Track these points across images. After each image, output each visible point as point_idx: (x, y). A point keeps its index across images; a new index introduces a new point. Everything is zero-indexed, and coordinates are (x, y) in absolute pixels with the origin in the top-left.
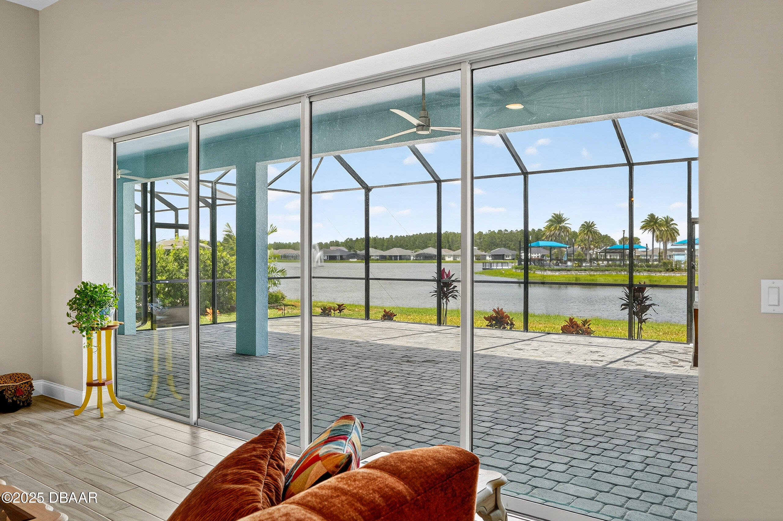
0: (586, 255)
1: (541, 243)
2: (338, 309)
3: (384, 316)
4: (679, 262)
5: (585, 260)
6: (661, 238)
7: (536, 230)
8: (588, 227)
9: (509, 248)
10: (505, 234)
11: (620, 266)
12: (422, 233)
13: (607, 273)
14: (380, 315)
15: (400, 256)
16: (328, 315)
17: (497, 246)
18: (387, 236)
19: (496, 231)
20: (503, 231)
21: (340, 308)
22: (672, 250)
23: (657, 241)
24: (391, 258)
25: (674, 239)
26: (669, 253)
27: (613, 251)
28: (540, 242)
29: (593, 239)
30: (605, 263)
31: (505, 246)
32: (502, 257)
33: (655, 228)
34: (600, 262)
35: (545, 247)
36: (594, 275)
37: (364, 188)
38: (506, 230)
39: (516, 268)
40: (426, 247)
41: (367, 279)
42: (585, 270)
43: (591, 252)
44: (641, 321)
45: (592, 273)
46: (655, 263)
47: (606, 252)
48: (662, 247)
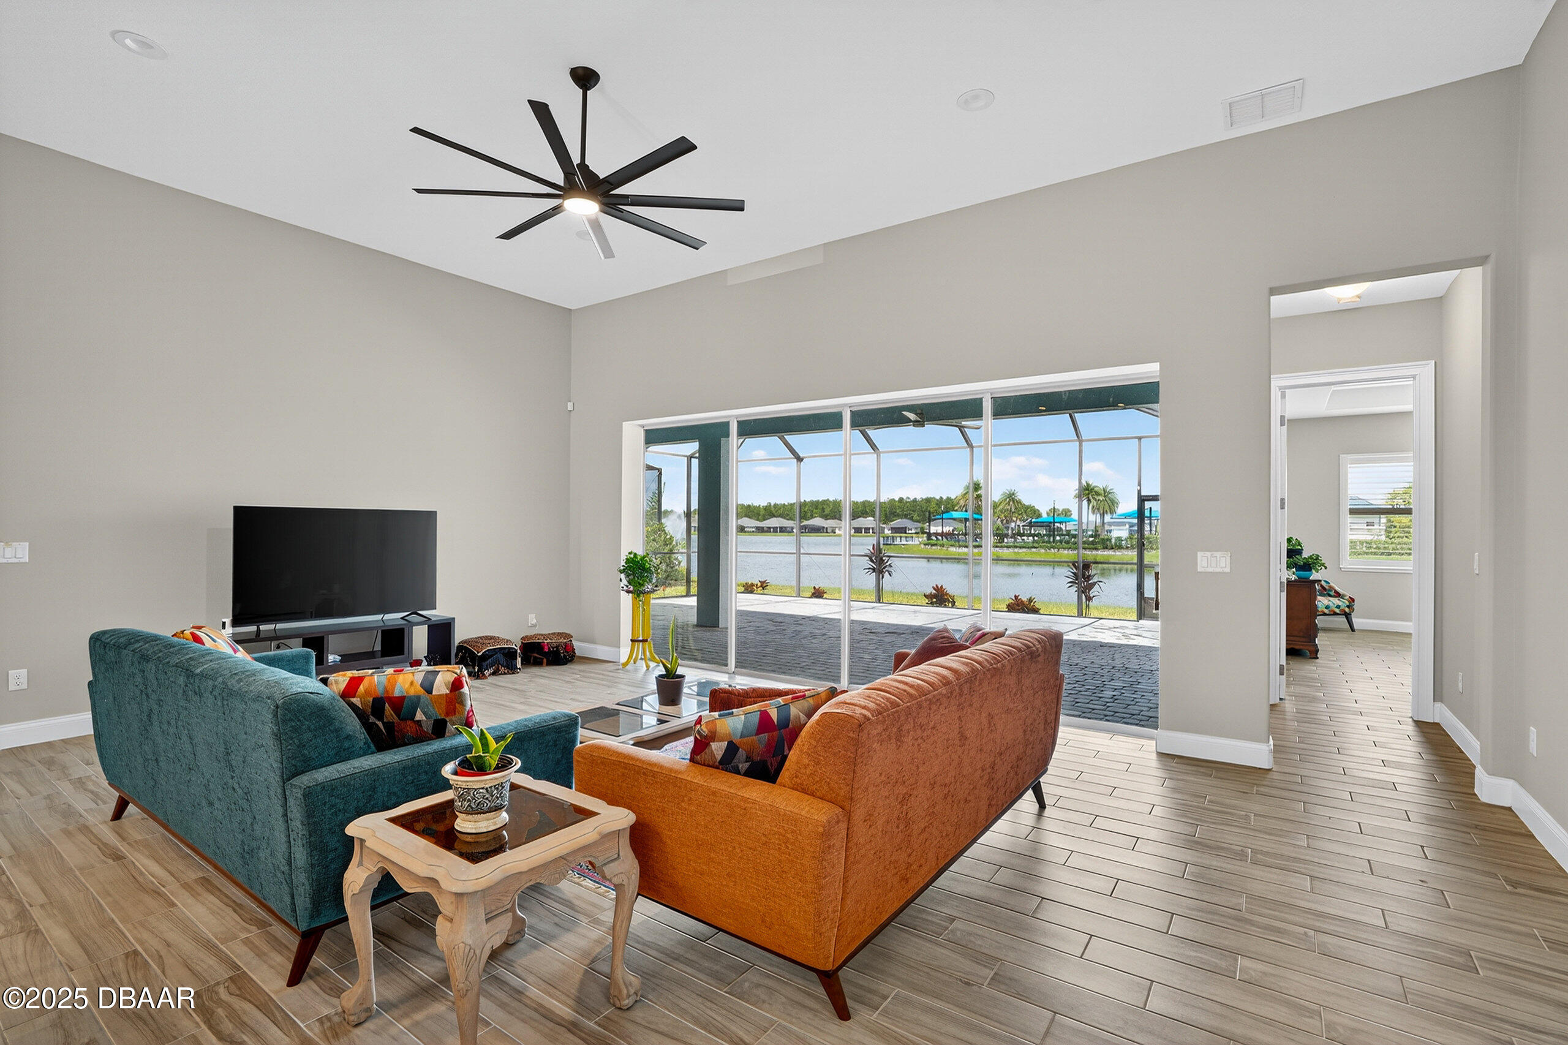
0: (1007, 528)
1: (955, 515)
2: (761, 586)
3: (814, 594)
4: (1119, 539)
5: (1006, 536)
6: (1098, 509)
7: (945, 498)
8: (1011, 497)
9: (912, 519)
10: (907, 502)
11: (1049, 542)
12: (807, 500)
13: (1034, 550)
14: (809, 594)
15: (780, 528)
16: (752, 592)
17: (898, 516)
18: (764, 504)
19: (897, 499)
20: (905, 498)
21: (764, 585)
22: (1110, 524)
23: (1093, 512)
24: (768, 530)
25: (1112, 512)
26: (1107, 527)
27: (1041, 525)
28: (953, 513)
29: (1016, 508)
30: (1031, 538)
31: (906, 516)
32: (903, 530)
33: (1091, 497)
34: (1025, 538)
35: (960, 520)
36: (1019, 553)
37: (796, 458)
38: (908, 498)
39: (925, 545)
40: (812, 517)
41: (799, 554)
42: (1008, 547)
43: (1013, 525)
44: (1089, 599)
45: (1016, 550)
46: (1091, 539)
47: (1031, 525)
48: (1099, 520)
